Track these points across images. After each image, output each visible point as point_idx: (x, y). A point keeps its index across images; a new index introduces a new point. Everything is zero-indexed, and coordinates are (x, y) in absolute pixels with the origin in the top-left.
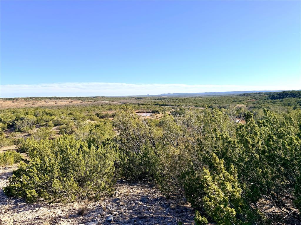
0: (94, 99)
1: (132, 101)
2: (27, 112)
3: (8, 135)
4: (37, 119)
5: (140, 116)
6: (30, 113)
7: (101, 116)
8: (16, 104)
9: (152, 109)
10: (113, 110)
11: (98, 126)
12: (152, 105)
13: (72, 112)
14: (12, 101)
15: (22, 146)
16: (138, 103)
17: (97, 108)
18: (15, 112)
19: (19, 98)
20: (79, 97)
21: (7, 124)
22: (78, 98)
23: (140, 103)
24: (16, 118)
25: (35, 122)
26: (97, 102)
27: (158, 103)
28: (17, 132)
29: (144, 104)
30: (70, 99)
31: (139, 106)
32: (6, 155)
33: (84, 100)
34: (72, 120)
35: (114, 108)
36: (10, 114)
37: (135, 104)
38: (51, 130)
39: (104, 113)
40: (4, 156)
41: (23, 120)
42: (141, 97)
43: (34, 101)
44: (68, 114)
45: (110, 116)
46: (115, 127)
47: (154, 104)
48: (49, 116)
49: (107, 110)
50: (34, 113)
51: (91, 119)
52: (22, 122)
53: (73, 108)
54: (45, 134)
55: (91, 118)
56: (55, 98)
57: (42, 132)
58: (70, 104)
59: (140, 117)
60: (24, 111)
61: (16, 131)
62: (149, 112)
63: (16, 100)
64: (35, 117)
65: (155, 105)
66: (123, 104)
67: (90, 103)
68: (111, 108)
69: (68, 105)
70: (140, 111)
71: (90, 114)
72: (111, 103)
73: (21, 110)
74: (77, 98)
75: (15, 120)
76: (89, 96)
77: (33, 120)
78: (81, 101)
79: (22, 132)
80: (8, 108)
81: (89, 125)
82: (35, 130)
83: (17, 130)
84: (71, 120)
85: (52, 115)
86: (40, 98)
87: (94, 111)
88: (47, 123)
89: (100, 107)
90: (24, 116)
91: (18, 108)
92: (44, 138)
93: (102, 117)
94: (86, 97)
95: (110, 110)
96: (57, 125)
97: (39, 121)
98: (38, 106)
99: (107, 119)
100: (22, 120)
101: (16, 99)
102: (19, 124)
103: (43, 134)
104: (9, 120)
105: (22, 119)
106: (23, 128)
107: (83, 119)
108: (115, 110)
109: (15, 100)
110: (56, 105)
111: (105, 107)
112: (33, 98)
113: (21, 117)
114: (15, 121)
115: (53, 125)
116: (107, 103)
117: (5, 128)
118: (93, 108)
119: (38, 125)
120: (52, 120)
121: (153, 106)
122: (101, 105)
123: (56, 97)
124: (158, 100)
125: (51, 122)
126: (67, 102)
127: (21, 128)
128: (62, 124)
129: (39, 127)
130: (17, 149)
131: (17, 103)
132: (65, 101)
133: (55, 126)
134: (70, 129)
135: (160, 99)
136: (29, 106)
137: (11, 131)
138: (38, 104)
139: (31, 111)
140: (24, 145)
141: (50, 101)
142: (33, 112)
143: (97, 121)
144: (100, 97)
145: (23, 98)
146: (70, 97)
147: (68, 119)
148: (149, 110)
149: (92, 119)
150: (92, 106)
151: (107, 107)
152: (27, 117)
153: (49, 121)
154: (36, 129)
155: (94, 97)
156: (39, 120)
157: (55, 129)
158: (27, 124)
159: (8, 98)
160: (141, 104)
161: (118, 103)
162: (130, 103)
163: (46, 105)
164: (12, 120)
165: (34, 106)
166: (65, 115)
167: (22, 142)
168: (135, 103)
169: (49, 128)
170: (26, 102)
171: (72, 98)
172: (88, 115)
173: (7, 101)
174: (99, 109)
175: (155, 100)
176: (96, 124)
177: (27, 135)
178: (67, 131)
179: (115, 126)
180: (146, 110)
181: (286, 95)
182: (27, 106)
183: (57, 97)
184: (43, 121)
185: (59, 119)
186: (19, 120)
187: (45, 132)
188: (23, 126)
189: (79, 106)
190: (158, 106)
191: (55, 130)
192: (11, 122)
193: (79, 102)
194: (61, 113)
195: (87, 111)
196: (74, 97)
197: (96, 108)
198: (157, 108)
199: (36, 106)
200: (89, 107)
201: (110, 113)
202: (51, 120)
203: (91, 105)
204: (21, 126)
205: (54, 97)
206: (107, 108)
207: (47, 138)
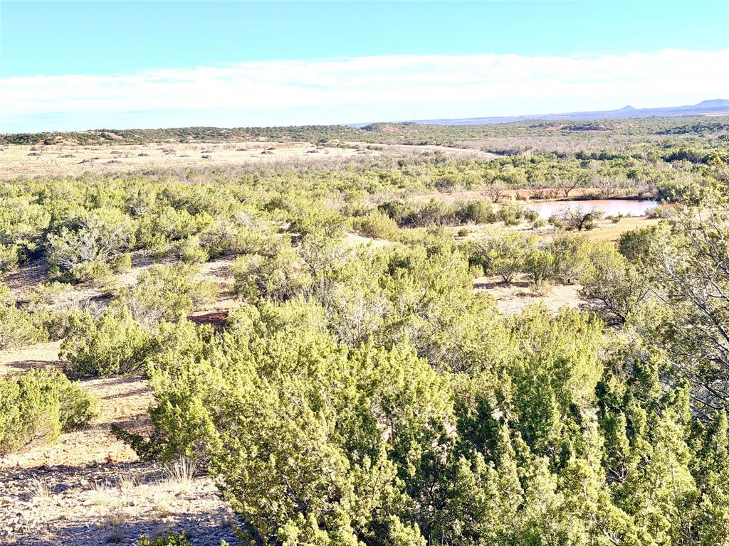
0: (366, 133)
1: (544, 139)
2: (95, 195)
3: (23, 297)
4: (137, 227)
5: (597, 215)
6: (104, 199)
7: (405, 214)
8: (45, 158)
9: (655, 181)
10: (458, 187)
11: (402, 265)
12: (652, 161)
13: (275, 194)
14: (29, 147)
15: (87, 349)
16: (577, 150)
17: (382, 177)
18: (48, 193)
19: (57, 134)
20: (303, 127)
21: (15, 247)
22: (296, 134)
23: (588, 153)
24: (53, 219)
25: (128, 241)
26: (381, 149)
27: (686, 150)
28: (57, 285)
29: (608, 154)
30: (261, 138)
31: (584, 165)
32: (30, 395)
33: (322, 142)
34: (281, 231)
35: (460, 176)
36: (26, 205)
37: (561, 156)
38: (197, 279)
39: (418, 201)
40: (22, 396)
41: (82, 232)
42: (591, 120)
43: (117, 147)
44: (266, 206)
45: (449, 217)
46: (481, 272)
47: (661, 153)
48: (185, 212)
49: (428, 186)
50: (123, 198)
51: (365, 230)
52: (76, 238)
53: (279, 180)
54: (173, 296)
55: (363, 225)
56: (201, 134)
57: (161, 284)
58: (266, 159)
59: (594, 221)
60: (84, 191)
61: (52, 276)
62: (640, 198)
63: (46, 143)
64: (127, 217)
65: (669, 160)
66: (504, 157)
67: (349, 153)
68: (447, 176)
69: (255, 165)
70: (595, 191)
71: (355, 204)
72: (447, 152)
73: (69, 187)
74: (291, 130)
75: (47, 231)
76: (342, 123)
77: (119, 231)
78: (308, 146)
79: (76, 282)
80: (14, 176)
81: (361, 256)
82: (129, 276)
83: (59, 274)
84: (281, 235)
85: (197, 211)
86: (141, 132)
87: (370, 191)
88: (177, 243)
89: (396, 173)
90: (83, 213)
91: (55, 175)
92: (170, 311)
93: (409, 221)
94: (332, 128)
95: (444, 184)
96: (223, 255)
97: (147, 238)
98: (132, 169)
99: (435, 233)
100: (77, 231)
101: (46, 139)
102: (67, 246)
103: (164, 296)
104: (25, 228)
105: (75, 227)
106: (80, 265)
107: (331, 227)
108: (468, 184)
109: (41, 142)
110: (205, 163)
111: (419, 174)
112: (113, 135)
113: (72, 215)
114: (49, 236)
115: (204, 255)
116: (426, 154)
117: (9, 263)
118: (363, 179)
119: (141, 251)
120: (199, 230)
121: (660, 163)
122: (400, 164)
123: (205, 130)
124: (682, 136)
125: (194, 241)
126: (253, 151)
127: (74, 266)
128: (243, 253)
129: (144, 264)
130: (64, 358)
131: (49, 155)
132: (242, 145)
133: (212, 258)
134: (282, 275)
135: (697, 129)
136: (96, 168)
137: (34, 278)
138: (133, 158)
139: (111, 189)
140: (92, 344)
141: (180, 148)
142: (119, 193)
143: (390, 238)
144: (391, 124)
145: (72, 135)
146: (264, 126)
147: (264, 229)
148: (641, 188)
149: (367, 231)
150: (358, 170)
151: (431, 174)
152: (96, 217)
153: (186, 237)
154: (137, 271)
155: (368, 128)
156: (143, 231)
157: (213, 272)
158: (96, 249)
159: (13, 136)
160: (594, 156)
161: (480, 154)
162: (538, 152)
163: (166, 167)
164: (37, 229)
165: (114, 168)
166: (252, 210)
167: (83, 331)
168: (560, 151)
169: (186, 267)
170: (83, 153)
171: (273, 134)
172: (346, 208)
173: (11, 146)
174: (394, 183)
175: (668, 132)
176: (392, 254)
177: (100, 297)
178: (270, 287)
179: (485, 267)
180: (622, 186)
182: (87, 167)
183: (209, 129)
184: (163, 237)
185: (231, 230)
186: (65, 231)
187: (171, 286)
188: (80, 258)
189: (303, 169)
190: (689, 165)
191: (212, 279)
192: (33, 240)
193: (300, 151)
194: (233, 201)
195: (340, 190)
196: (281, 129)
197: (377, 178)
198: (683, 177)
199: (125, 169)
200: (344, 174)
201: (449, 201)
202: (194, 234)
203: (353, 164)
204: (75, 259)
205: (197, 128)
206: (428, 180)
207: (184, 314)
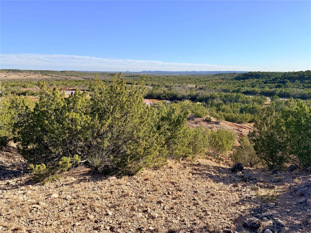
20: (44, 71)
33: (45, 75)
58: (24, 78)
74: (40, 71)
123: (15, 70)
144: (68, 71)
181: (251, 76)
183: (17, 70)
196: (38, 71)
205: (13, 70)
